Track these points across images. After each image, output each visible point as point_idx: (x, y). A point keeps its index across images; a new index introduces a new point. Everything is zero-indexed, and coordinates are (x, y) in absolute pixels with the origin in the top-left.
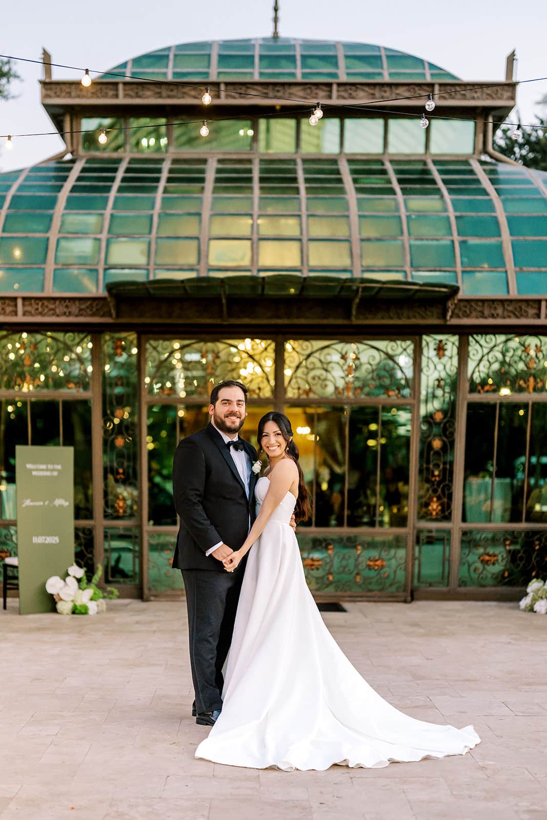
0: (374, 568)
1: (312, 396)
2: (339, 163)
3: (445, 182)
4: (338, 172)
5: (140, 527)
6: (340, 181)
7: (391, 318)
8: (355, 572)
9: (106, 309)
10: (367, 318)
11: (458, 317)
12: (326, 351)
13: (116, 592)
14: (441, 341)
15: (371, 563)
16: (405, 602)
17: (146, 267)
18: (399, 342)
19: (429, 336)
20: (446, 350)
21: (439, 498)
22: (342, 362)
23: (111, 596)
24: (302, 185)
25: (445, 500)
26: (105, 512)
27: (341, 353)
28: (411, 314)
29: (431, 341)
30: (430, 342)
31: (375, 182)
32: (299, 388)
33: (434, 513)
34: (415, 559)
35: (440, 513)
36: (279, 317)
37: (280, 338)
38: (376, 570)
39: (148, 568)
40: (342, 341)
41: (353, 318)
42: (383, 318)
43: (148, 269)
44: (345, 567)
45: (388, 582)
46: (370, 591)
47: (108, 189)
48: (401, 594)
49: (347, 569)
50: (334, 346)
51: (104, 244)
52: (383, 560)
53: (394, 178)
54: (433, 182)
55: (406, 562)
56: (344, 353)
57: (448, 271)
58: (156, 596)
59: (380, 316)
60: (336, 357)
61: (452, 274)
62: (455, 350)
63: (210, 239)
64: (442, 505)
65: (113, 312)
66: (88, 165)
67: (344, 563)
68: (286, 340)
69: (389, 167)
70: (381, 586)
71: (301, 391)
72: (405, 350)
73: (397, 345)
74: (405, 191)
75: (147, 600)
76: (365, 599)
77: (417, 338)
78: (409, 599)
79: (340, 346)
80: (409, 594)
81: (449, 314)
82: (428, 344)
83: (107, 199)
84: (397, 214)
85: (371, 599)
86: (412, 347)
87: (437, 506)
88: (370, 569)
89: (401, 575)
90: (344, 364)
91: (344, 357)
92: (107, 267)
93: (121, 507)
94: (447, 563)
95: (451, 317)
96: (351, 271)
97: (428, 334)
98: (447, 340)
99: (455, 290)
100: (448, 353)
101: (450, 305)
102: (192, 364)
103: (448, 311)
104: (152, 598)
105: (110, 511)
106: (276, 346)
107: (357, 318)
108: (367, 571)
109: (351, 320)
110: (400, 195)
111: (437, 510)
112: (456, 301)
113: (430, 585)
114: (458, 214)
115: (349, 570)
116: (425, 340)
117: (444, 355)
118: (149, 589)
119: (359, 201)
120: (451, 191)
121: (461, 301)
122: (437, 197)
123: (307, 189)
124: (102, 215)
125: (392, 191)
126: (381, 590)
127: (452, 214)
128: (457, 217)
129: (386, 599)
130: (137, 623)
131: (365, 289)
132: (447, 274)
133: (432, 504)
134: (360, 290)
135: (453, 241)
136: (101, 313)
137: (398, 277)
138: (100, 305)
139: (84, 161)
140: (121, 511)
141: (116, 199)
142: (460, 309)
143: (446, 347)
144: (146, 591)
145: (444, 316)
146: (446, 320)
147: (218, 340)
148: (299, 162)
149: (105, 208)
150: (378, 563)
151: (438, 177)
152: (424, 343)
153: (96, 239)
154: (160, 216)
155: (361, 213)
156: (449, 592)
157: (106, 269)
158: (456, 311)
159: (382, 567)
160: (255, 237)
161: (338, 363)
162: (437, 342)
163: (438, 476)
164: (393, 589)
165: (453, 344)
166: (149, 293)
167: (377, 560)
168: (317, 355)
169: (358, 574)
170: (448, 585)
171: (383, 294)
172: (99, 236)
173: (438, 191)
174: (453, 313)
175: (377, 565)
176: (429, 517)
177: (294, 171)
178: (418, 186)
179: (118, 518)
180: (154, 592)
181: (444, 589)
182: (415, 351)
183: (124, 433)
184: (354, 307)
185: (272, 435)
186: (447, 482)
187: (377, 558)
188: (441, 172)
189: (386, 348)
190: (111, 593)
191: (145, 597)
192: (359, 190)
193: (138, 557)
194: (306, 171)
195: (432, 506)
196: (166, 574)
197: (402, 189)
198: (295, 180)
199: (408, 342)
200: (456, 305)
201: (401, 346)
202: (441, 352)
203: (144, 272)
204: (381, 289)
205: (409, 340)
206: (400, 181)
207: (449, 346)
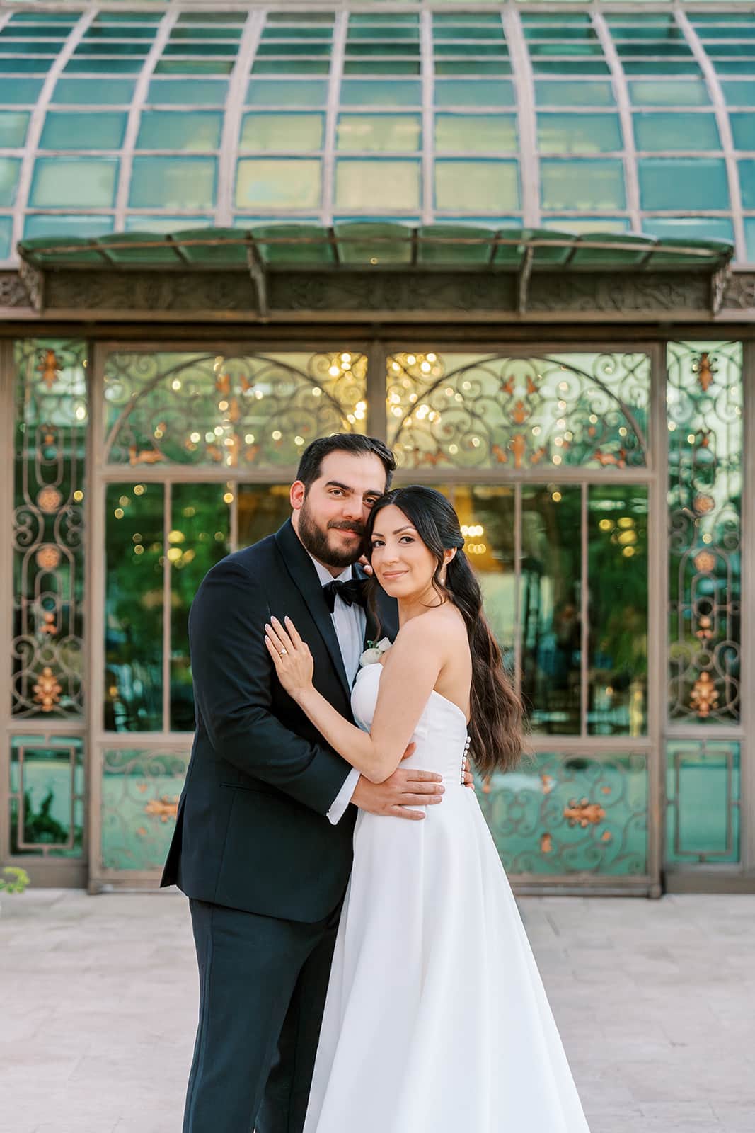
0: (580, 823)
1: (443, 464)
2: (504, 18)
3: (710, 50)
4: (501, 34)
5: (84, 735)
6: (504, 49)
7: (600, 308)
8: (541, 830)
9: (21, 293)
10: (550, 309)
11: (737, 305)
12: (472, 374)
13: (23, 877)
14: (705, 355)
15: (574, 813)
16: (648, 896)
17: (109, 211)
18: (619, 357)
19: (680, 343)
20: (717, 371)
21: (712, 674)
22: (503, 396)
23: (12, 885)
24: (428, 59)
25: (727, 679)
26: (15, 701)
27: (502, 379)
28: (640, 300)
29: (686, 355)
30: (682, 356)
31: (573, 50)
32: (417, 450)
33: (704, 706)
34: (669, 803)
35: (715, 705)
36: (373, 308)
37: (377, 347)
38: (584, 827)
39: (102, 823)
40: (502, 356)
41: (523, 310)
42: (583, 309)
43: (112, 216)
44: (518, 822)
45: (612, 853)
46: (572, 872)
47: (45, 66)
48: (638, 879)
49: (521, 827)
50: (488, 365)
51: (27, 168)
52: (599, 807)
53: (609, 44)
54: (686, 51)
55: (647, 810)
56: (507, 377)
57: (718, 218)
58: (116, 883)
59: (577, 305)
60: (492, 387)
61: (724, 223)
62: (735, 373)
63: (240, 159)
64: (720, 688)
65: (36, 298)
66: (14, 24)
67: (516, 813)
68: (392, 354)
69: (600, 24)
70: (595, 863)
71: (421, 456)
72: (632, 371)
73: (616, 363)
74: (629, 68)
75: (99, 892)
76: (561, 890)
77: (656, 347)
78: (656, 889)
79: (498, 365)
80: (656, 879)
81: (718, 300)
82: (678, 360)
83: (41, 83)
84: (612, 110)
85: (577, 891)
86: (646, 365)
87: (711, 692)
88: (572, 826)
89: (638, 840)
90: (508, 401)
91: (506, 386)
92: (32, 210)
93: (47, 694)
94: (735, 811)
95: (722, 306)
96: (520, 219)
97: (677, 340)
98: (717, 352)
99: (727, 254)
100: (720, 378)
101: (718, 282)
102: (199, 401)
103: (715, 294)
104: (109, 888)
105: (22, 700)
106: (369, 365)
107: (530, 308)
108: (566, 828)
109: (519, 314)
110: (619, 76)
111: (710, 701)
112: (729, 274)
113: (702, 860)
114: (734, 109)
115: (527, 828)
116: (675, 354)
117: (712, 382)
118: (103, 868)
119: (539, 87)
120: (720, 67)
121: (738, 274)
122: (693, 77)
123: (437, 64)
124: (29, 113)
125: (604, 68)
126: (596, 870)
127: (721, 109)
128: (732, 116)
129: (608, 891)
130: (58, 948)
131: (541, 251)
132: (714, 222)
133: (698, 687)
134: (530, 252)
135: (723, 161)
136: (13, 300)
137: (616, 228)
138: (12, 284)
139: (9, 15)
140: (48, 701)
141: (60, 84)
142: (740, 291)
143: (715, 366)
144: (95, 873)
145: (708, 304)
146: (713, 314)
147: (250, 354)
148: (427, 16)
149: (34, 99)
150: (588, 812)
151: (696, 43)
152: (671, 359)
153: (12, 159)
154: (143, 115)
155: (542, 109)
156: (742, 873)
157: (28, 217)
158: (731, 294)
159: (598, 821)
160: (329, 154)
161: (495, 399)
162: (698, 356)
163: (711, 628)
164: (623, 866)
165: (731, 359)
166: (108, 260)
167: (584, 807)
168: (453, 381)
169: (545, 836)
170: (738, 860)
171: (580, 263)
172: (19, 153)
173: (695, 67)
174: (724, 298)
175: (586, 817)
176: (693, 714)
177: (416, 33)
178: (656, 59)
179: (41, 715)
180: (111, 874)
181: (730, 868)
182: (652, 374)
183: (58, 539)
184: (523, 286)
185: (391, 541)
186: (728, 642)
187: (585, 801)
188: (702, 33)
189: (594, 367)
190: (12, 879)
191: (92, 884)
192: (539, 66)
193: (81, 798)
194: (437, 33)
195: (700, 691)
196: (137, 835)
197: (624, 64)
198: (415, 49)
199: (639, 357)
200: (728, 281)
201: (624, 366)
202: (707, 376)
203: (107, 220)
204: (574, 250)
205: (639, 352)
206: (621, 50)
207: (722, 364)
